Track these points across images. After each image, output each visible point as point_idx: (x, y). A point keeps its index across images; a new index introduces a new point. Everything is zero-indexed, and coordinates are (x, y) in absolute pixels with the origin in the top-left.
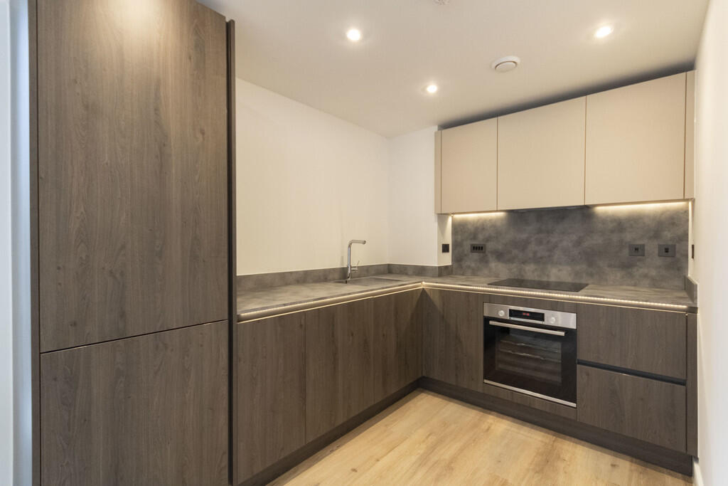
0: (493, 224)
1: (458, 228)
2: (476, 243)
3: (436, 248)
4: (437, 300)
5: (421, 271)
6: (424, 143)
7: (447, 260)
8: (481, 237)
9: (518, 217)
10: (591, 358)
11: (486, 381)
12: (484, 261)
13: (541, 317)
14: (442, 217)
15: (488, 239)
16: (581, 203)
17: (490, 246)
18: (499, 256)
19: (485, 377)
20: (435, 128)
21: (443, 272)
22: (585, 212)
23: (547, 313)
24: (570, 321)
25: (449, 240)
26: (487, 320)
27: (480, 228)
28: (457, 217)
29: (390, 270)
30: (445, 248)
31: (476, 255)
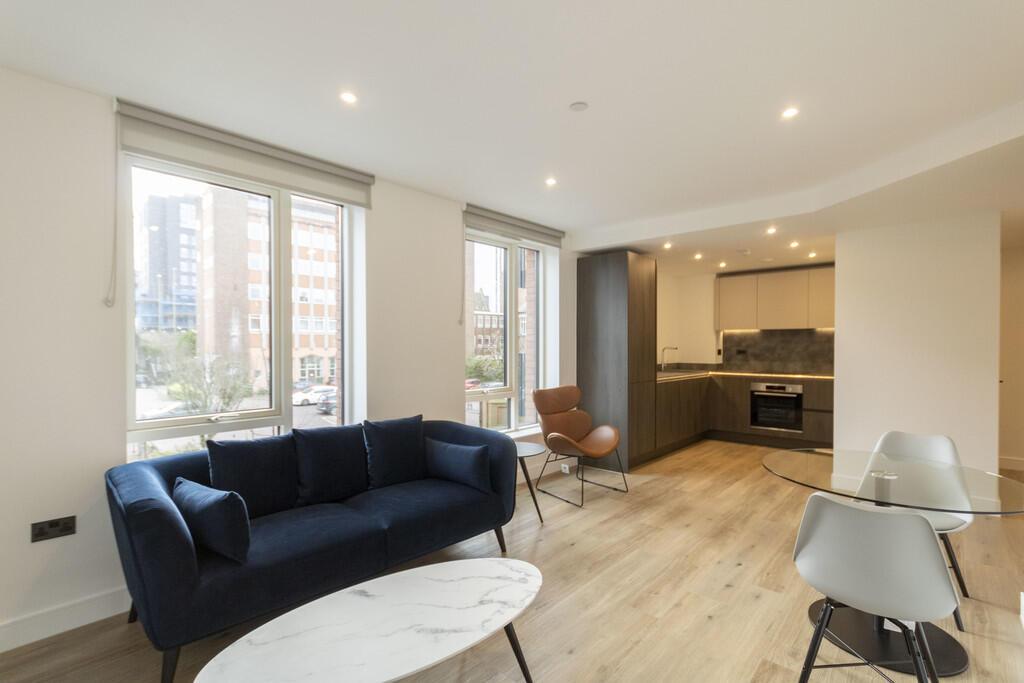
0: (751, 337)
1: (727, 339)
2: (741, 348)
3: (715, 352)
4: (720, 383)
5: (704, 367)
6: (706, 289)
7: (720, 360)
8: (744, 344)
9: (768, 334)
10: (809, 407)
11: (753, 427)
12: (746, 360)
13: (784, 388)
14: (717, 333)
15: (748, 346)
16: (805, 327)
17: (750, 351)
18: (756, 357)
19: (752, 424)
20: (714, 276)
21: (718, 367)
22: (810, 332)
23: (787, 386)
24: (799, 389)
25: (721, 347)
26: (752, 392)
27: (743, 338)
28: (727, 331)
29: (689, 367)
30: (719, 352)
31: (740, 357)
